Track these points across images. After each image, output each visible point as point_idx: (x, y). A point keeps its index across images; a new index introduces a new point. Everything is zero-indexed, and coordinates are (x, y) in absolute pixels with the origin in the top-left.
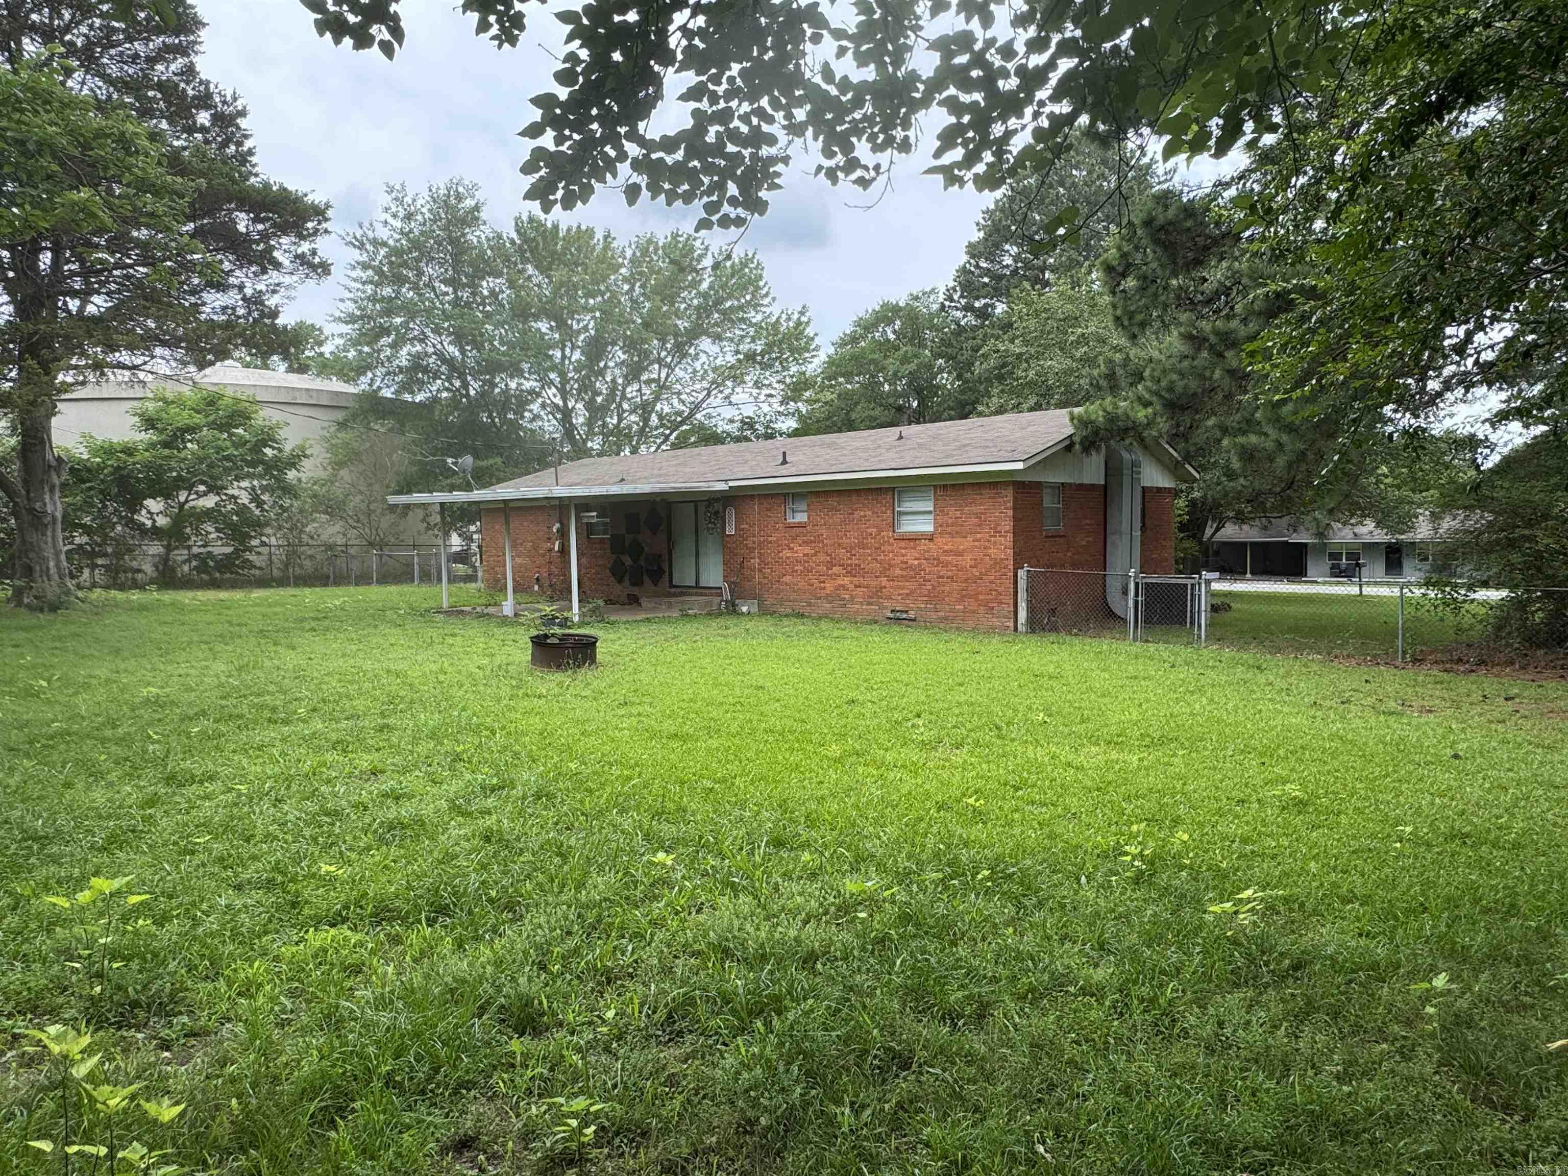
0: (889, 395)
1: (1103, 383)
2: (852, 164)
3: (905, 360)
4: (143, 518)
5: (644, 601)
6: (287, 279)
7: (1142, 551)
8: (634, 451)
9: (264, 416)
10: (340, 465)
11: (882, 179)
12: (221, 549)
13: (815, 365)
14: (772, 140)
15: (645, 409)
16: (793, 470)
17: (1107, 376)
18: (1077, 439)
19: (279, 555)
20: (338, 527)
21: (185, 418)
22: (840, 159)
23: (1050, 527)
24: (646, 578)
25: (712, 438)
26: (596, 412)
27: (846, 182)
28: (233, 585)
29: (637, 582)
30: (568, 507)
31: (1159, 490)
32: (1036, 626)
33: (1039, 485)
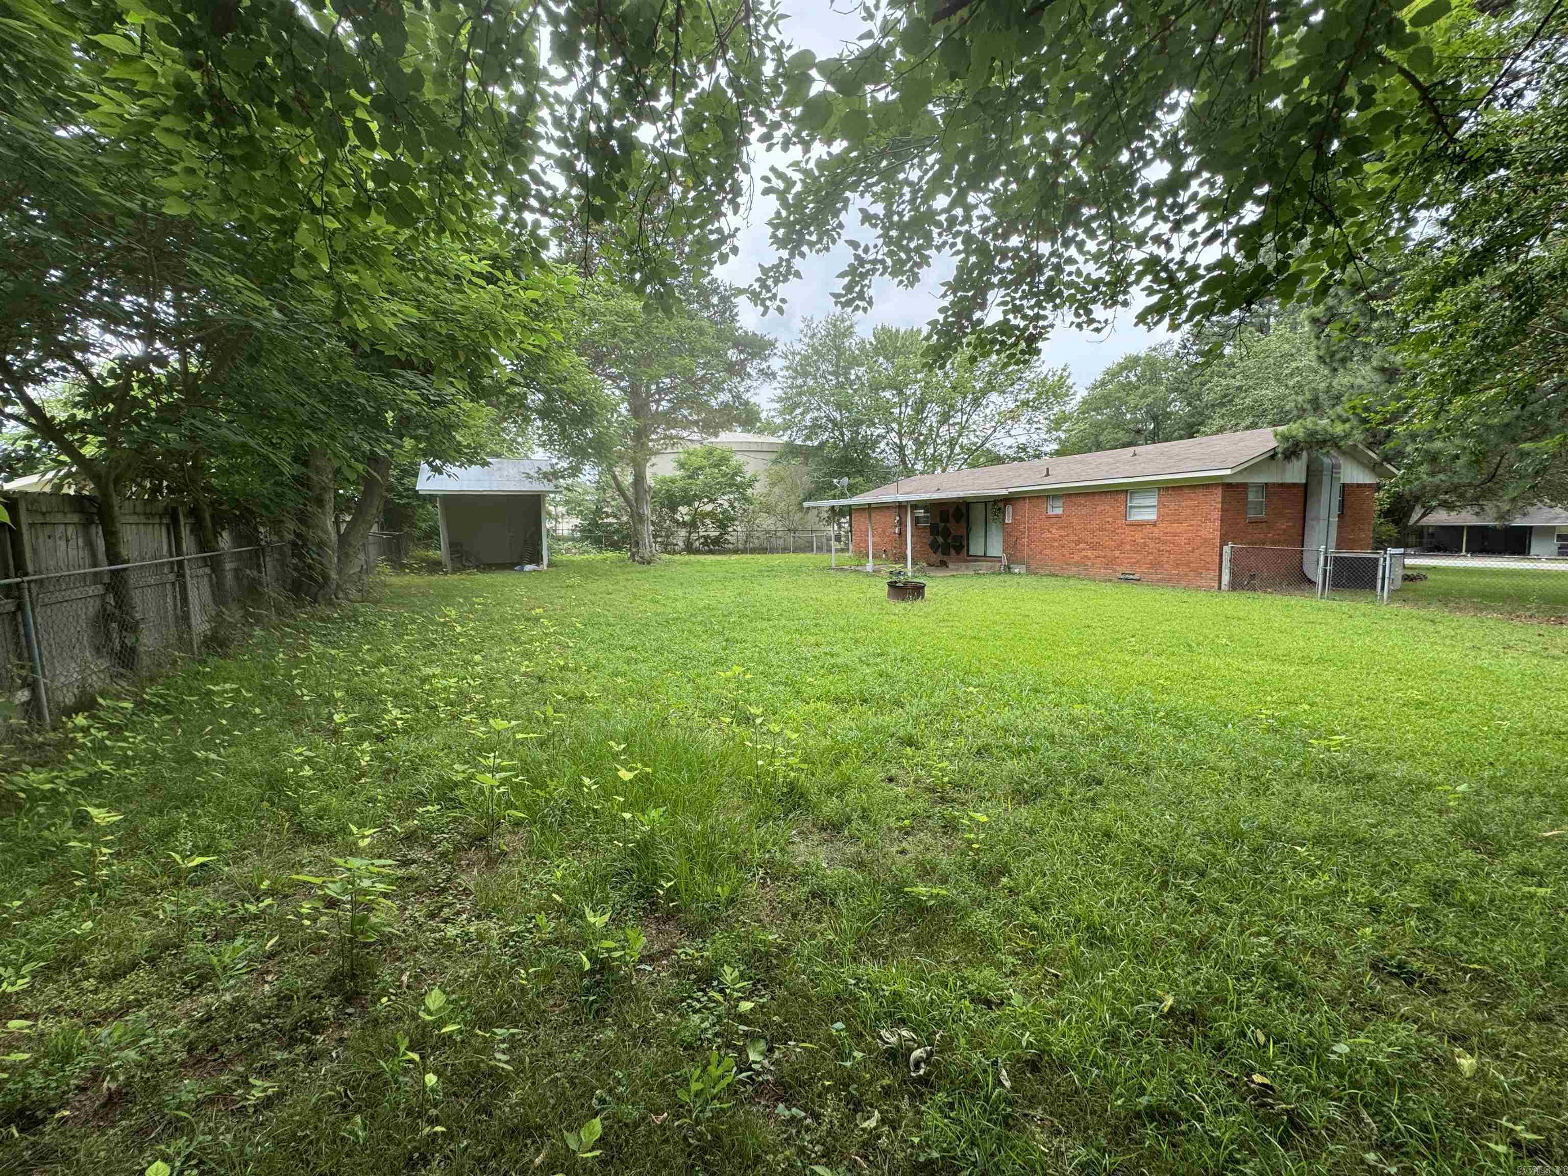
0: (1130, 421)
1: (1307, 406)
2: (1091, 321)
3: (1144, 396)
4: (678, 517)
5: (951, 566)
6: (755, 384)
7: (1339, 533)
8: (944, 471)
9: (736, 459)
10: (773, 484)
11: (1109, 327)
12: (714, 533)
13: (1073, 405)
14: (1045, 318)
15: (952, 443)
16: (1053, 480)
17: (1310, 401)
18: (1280, 450)
19: (742, 536)
20: (772, 520)
21: (696, 462)
22: (1084, 318)
23: (1251, 515)
24: (953, 552)
25: (998, 460)
26: (920, 445)
27: (1087, 331)
28: (720, 553)
29: (946, 553)
30: (905, 507)
31: (1359, 485)
32: (1234, 585)
33: (1244, 486)
